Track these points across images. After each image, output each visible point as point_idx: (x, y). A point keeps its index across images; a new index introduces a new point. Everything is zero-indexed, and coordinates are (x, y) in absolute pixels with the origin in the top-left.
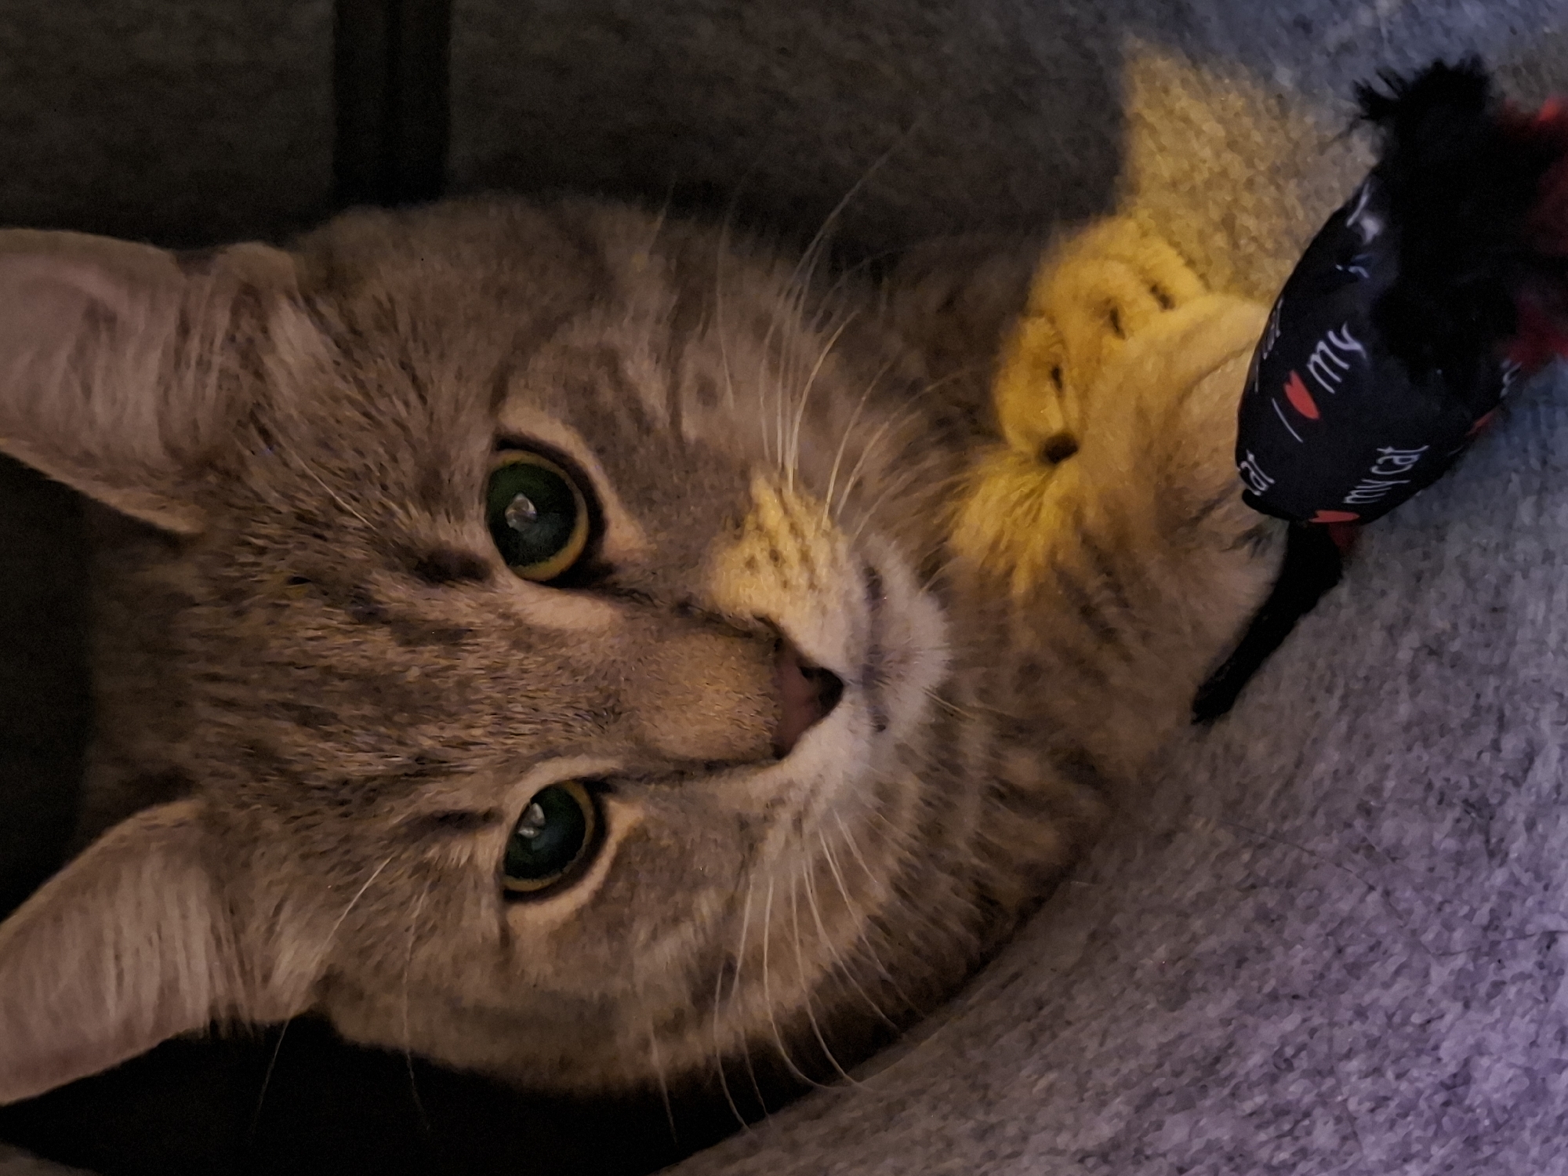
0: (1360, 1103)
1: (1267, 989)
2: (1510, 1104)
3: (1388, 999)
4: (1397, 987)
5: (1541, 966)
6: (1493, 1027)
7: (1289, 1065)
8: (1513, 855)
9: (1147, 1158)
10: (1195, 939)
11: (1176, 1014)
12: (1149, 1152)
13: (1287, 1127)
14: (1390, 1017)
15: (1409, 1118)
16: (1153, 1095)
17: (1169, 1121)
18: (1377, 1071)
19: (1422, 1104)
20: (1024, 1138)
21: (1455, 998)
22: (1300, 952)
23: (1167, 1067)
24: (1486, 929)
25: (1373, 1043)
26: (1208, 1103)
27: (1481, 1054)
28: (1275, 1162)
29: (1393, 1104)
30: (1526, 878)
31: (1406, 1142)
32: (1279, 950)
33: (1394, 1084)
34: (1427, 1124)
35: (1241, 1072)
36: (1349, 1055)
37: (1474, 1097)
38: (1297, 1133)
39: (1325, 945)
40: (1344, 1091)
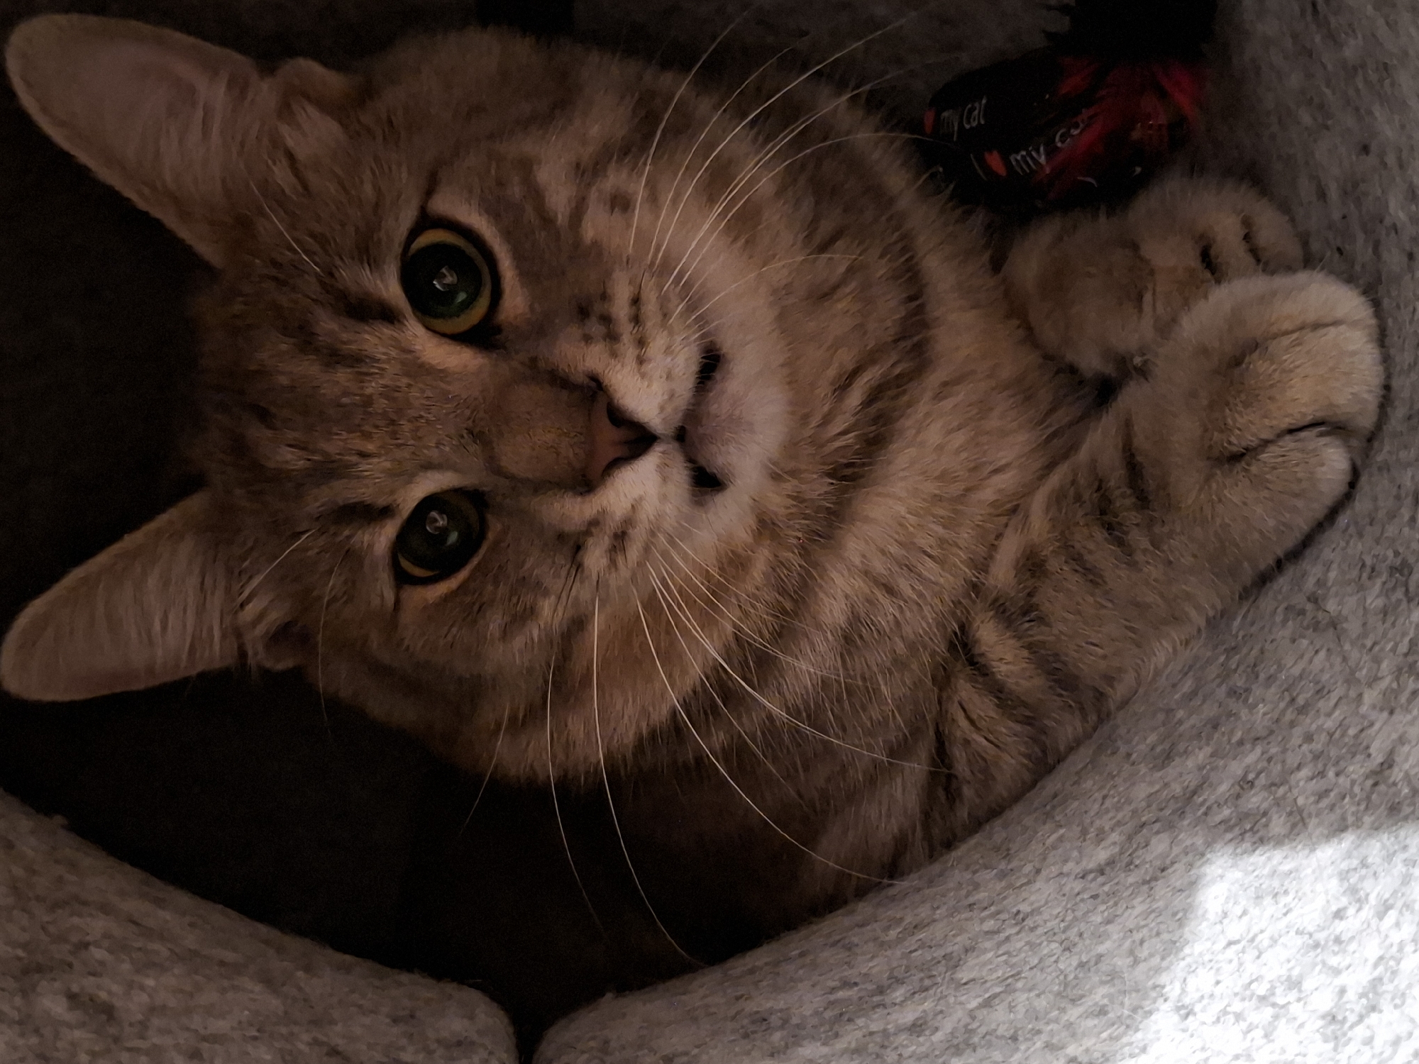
0: (1308, 798)
1: (1234, 740)
3: (1329, 724)
4: (1337, 713)
6: (1412, 723)
7: (1252, 784)
9: (1136, 866)
10: (1180, 722)
11: (1162, 772)
12: (1137, 862)
13: (1248, 827)
14: (1331, 735)
15: (1346, 801)
16: (1142, 826)
17: (1154, 841)
18: (1322, 774)
19: (1357, 789)
20: (1038, 871)
21: (1382, 710)
22: (1261, 709)
23: (1154, 807)
24: (1406, 655)
25: (1316, 757)
26: (1186, 822)
27: (1403, 744)
28: (1239, 851)
29: (1333, 794)
31: (1343, 818)
32: (1244, 714)
33: (1334, 780)
34: (1359, 802)
35: (1213, 797)
36: (1299, 768)
37: (1397, 774)
38: (1255, 829)
39: (1281, 698)
40: (1294, 793)
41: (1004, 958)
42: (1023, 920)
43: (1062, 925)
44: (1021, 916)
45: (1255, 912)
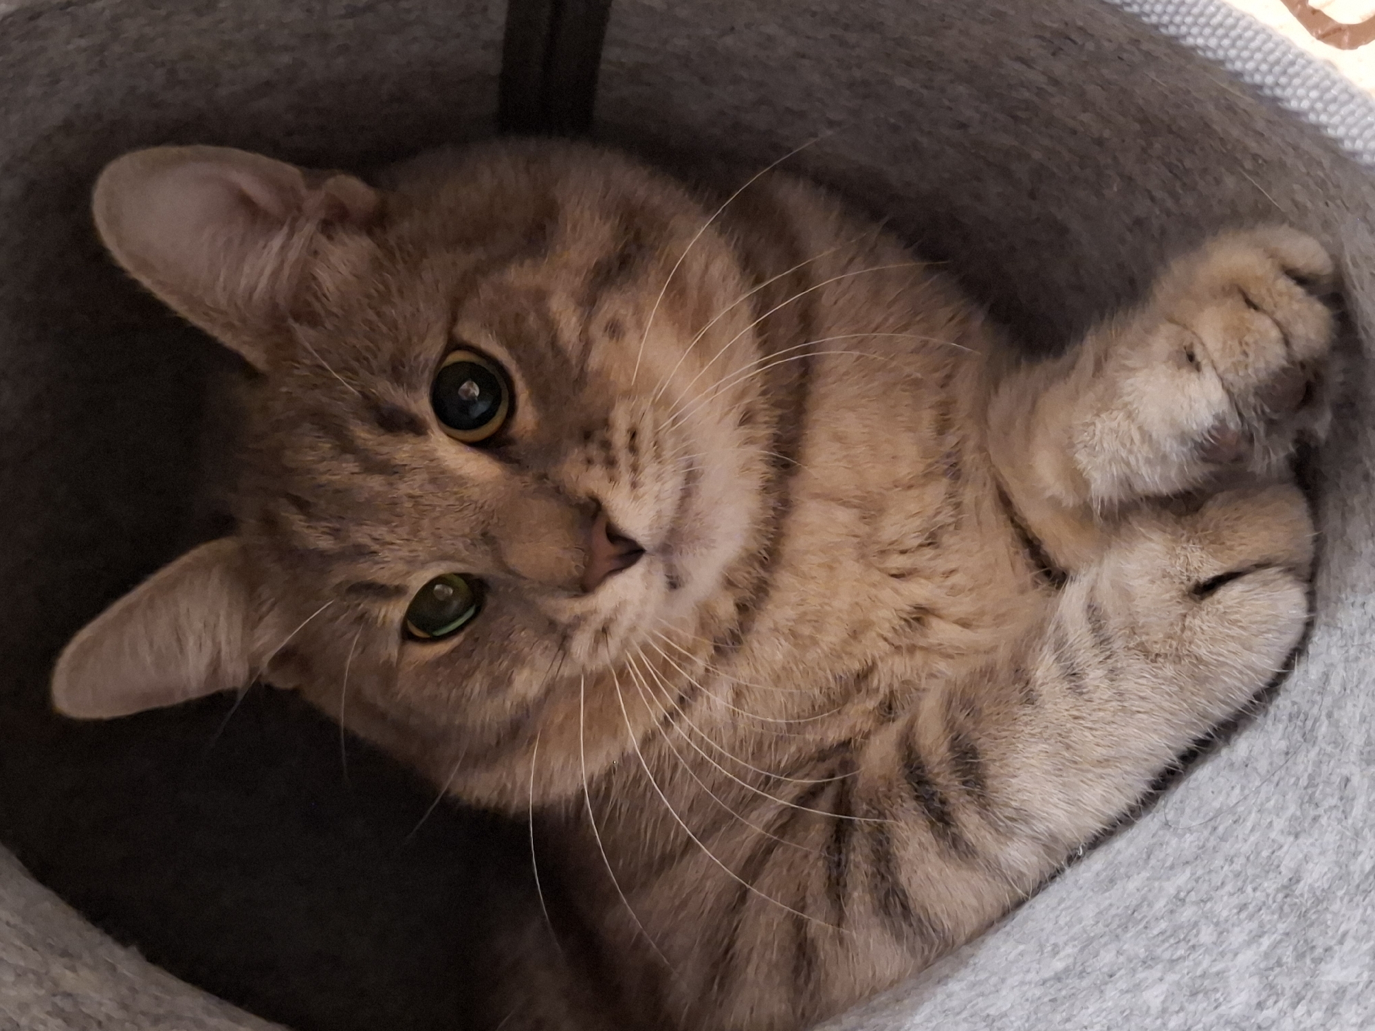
0: (1230, 910)
1: (1168, 864)
2: (1326, 886)
3: (1246, 848)
4: (1252, 839)
5: (1341, 799)
6: (1313, 845)
7: (1183, 901)
8: (1320, 738)
9: (1088, 973)
11: (1107, 894)
12: (1089, 970)
13: (1182, 936)
14: (1248, 859)
15: (1261, 912)
16: (1091, 940)
19: (1271, 902)
20: (1003, 980)
21: (1289, 835)
22: (1189, 837)
23: (1100, 925)
24: (1306, 788)
25: (1237, 875)
26: (1129, 935)
27: (1307, 862)
28: (1175, 957)
29: (1251, 907)
30: (1329, 749)
31: (1261, 925)
33: (1252, 895)
34: (1273, 913)
35: (1150, 914)
36: (1222, 886)
37: (1301, 887)
38: (1189, 938)
39: (1205, 829)
40: (1218, 907)
42: (993, 1021)
45: (1191, 1008)
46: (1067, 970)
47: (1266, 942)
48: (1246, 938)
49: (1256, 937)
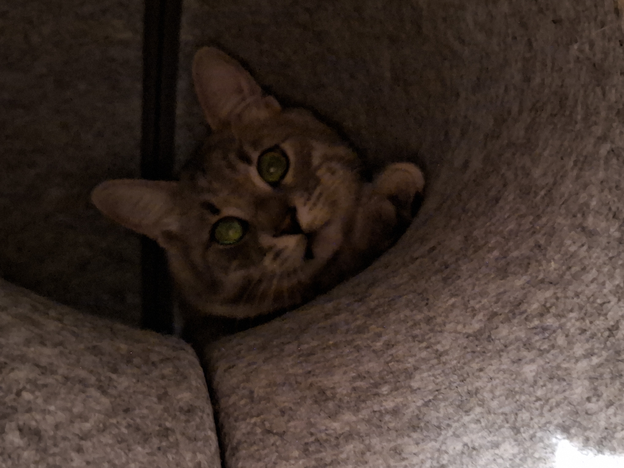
0: (576, 330)
1: (540, 278)
3: (588, 291)
4: (592, 287)
7: (548, 310)
9: (493, 340)
10: (510, 250)
11: (503, 281)
12: (493, 337)
13: (547, 335)
14: (589, 298)
15: (594, 339)
16: (494, 314)
17: (501, 326)
19: (599, 335)
21: (615, 295)
22: (553, 265)
23: (500, 304)
25: (581, 308)
26: (516, 321)
28: (542, 348)
29: (588, 333)
31: (592, 349)
32: (544, 262)
33: (589, 325)
34: (601, 343)
35: (529, 311)
36: (571, 311)
37: (620, 335)
38: (551, 338)
39: (563, 264)
40: (569, 324)
41: (432, 378)
42: (440, 356)
43: (459, 365)
44: (439, 353)
45: (549, 386)
46: (480, 332)
47: (595, 360)
48: (584, 353)
49: (589, 354)
